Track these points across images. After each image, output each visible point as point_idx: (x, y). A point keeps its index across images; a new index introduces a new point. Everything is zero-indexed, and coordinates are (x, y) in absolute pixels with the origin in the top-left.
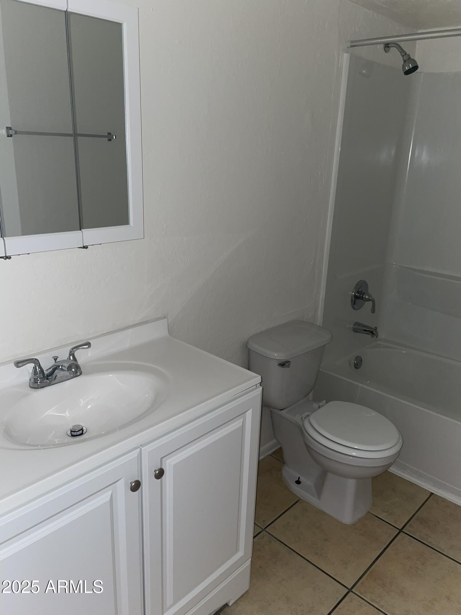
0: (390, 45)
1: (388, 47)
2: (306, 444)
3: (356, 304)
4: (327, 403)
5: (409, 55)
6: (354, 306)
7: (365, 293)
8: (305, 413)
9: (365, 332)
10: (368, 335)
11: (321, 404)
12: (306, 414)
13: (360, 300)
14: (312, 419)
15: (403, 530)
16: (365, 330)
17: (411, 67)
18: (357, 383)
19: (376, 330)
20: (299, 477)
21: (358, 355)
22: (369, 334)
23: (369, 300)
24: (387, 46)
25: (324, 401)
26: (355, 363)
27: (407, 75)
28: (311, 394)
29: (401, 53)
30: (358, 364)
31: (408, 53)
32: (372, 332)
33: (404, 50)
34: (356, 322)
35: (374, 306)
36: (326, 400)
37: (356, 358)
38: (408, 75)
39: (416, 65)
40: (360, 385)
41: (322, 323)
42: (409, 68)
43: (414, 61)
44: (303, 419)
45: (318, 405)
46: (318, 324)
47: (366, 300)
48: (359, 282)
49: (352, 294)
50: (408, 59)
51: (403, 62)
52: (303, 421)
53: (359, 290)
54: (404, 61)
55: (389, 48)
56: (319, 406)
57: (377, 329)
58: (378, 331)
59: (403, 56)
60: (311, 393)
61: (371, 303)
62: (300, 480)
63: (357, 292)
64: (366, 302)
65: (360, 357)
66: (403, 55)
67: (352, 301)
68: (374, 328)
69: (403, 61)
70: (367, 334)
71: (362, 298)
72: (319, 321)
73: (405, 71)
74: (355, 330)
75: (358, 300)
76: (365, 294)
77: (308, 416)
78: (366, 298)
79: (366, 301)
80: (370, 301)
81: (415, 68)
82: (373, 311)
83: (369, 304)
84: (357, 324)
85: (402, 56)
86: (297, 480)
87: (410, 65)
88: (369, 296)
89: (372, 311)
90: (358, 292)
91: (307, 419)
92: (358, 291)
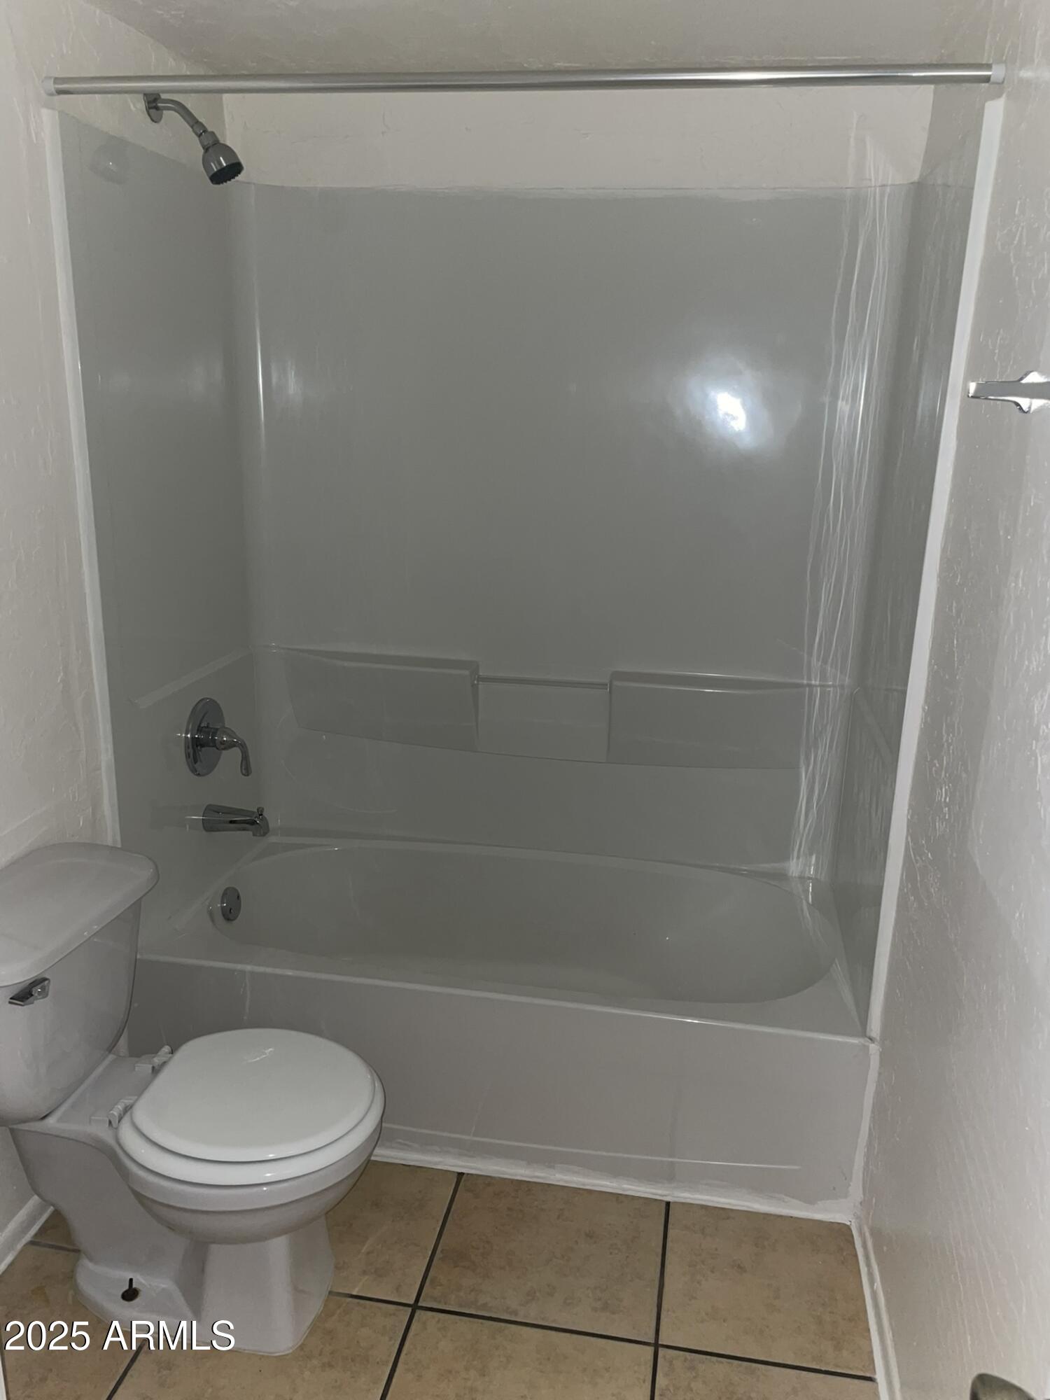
0: (159, 105)
1: (157, 108)
2: (138, 1195)
3: (201, 761)
4: (172, 1052)
5: (213, 133)
6: (196, 766)
7: (217, 729)
8: (116, 1104)
9: (232, 825)
10: (244, 832)
11: (157, 1061)
12: (120, 1107)
13: (208, 748)
14: (141, 1114)
15: (420, 1304)
16: (231, 822)
17: (225, 165)
18: (239, 967)
19: (261, 815)
20: (131, 1280)
21: (227, 886)
22: (244, 829)
23: (230, 745)
24: (154, 104)
25: (166, 1049)
26: (223, 908)
27: (218, 183)
28: (123, 1042)
29: (192, 127)
30: (231, 907)
31: (210, 129)
32: (253, 822)
33: (200, 120)
34: (210, 805)
35: (245, 758)
36: (170, 1046)
37: (225, 894)
38: (221, 185)
39: (235, 161)
40: (249, 968)
41: (119, 838)
42: (219, 168)
43: (228, 151)
44: (115, 1124)
45: (151, 1066)
46: (110, 842)
47: (222, 746)
48: (196, 705)
49: (186, 738)
50: (212, 145)
51: (202, 151)
52: (116, 1128)
53: (203, 725)
54: (203, 148)
55: (159, 112)
56: (153, 1068)
57: (265, 814)
58: (266, 816)
59: (200, 136)
60: (122, 1037)
61: (236, 753)
62: (134, 1286)
63: (198, 730)
64: (224, 752)
65: (235, 890)
66: (199, 133)
67: (188, 756)
68: (256, 811)
69: (201, 148)
70: (239, 830)
71: (213, 744)
72: (111, 832)
73: (211, 174)
74: (209, 826)
75: (203, 749)
76: (218, 733)
77: (128, 1109)
78: (223, 743)
79: (225, 749)
80: (235, 748)
81: (235, 169)
82: (246, 769)
83: (231, 757)
84: (211, 809)
85: (196, 134)
86: (126, 1287)
87: (221, 158)
88: (228, 735)
89: (244, 771)
90: (200, 730)
91: (126, 1119)
92: (199, 726)
